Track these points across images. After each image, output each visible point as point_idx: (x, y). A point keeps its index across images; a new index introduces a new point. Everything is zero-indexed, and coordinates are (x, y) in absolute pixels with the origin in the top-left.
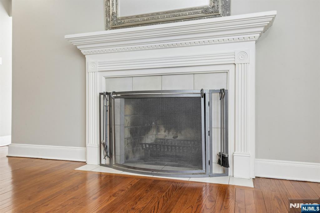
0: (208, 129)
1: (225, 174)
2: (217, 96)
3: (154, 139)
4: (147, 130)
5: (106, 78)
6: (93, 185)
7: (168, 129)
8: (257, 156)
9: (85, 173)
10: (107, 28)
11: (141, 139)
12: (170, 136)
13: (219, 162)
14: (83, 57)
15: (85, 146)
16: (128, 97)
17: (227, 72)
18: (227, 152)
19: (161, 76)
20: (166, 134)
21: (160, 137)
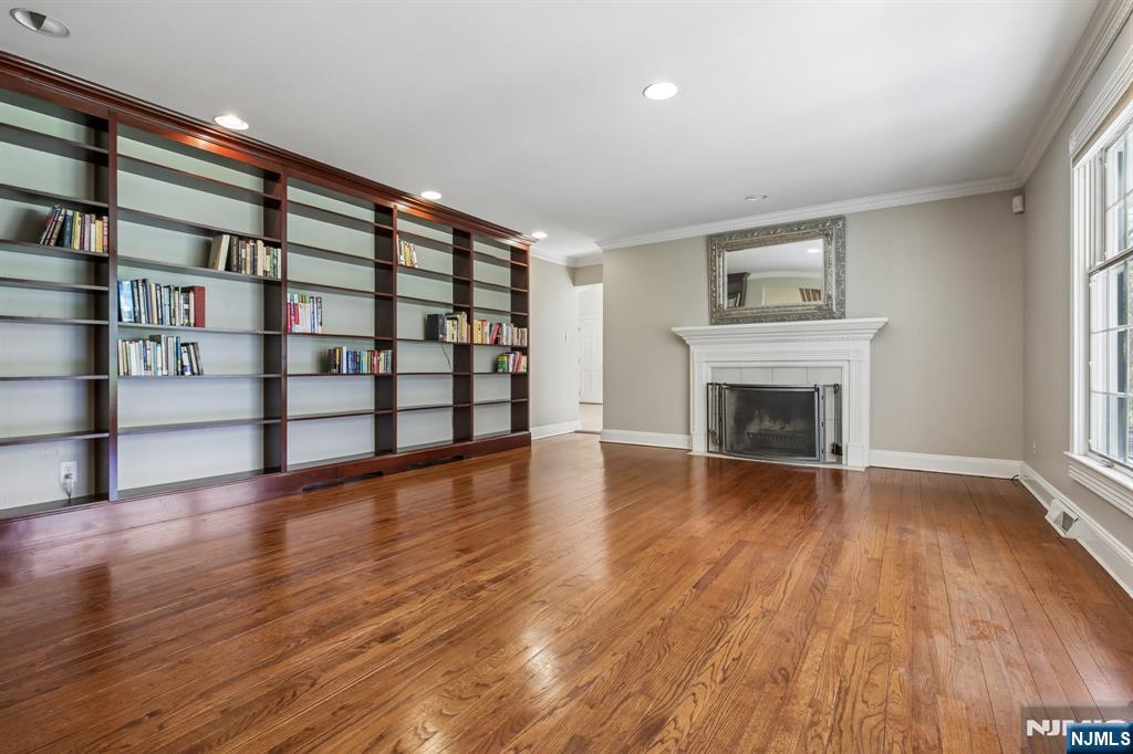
0: (821, 421)
1: (839, 461)
2: (830, 391)
3: (757, 427)
4: (750, 419)
5: (713, 368)
6: (699, 473)
7: (774, 418)
8: (871, 448)
9: (691, 456)
10: (712, 324)
11: (745, 428)
12: (777, 427)
13: (833, 452)
14: (688, 347)
15: (688, 433)
16: (732, 387)
17: (841, 368)
18: (841, 442)
19: (770, 370)
20: (771, 424)
21: (764, 428)
